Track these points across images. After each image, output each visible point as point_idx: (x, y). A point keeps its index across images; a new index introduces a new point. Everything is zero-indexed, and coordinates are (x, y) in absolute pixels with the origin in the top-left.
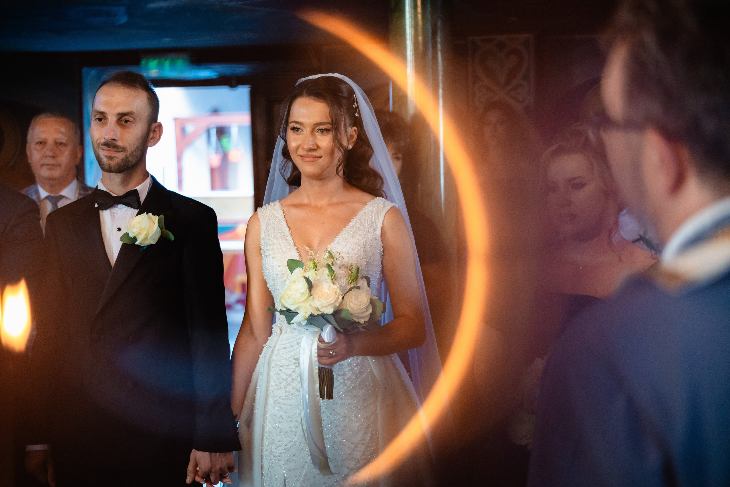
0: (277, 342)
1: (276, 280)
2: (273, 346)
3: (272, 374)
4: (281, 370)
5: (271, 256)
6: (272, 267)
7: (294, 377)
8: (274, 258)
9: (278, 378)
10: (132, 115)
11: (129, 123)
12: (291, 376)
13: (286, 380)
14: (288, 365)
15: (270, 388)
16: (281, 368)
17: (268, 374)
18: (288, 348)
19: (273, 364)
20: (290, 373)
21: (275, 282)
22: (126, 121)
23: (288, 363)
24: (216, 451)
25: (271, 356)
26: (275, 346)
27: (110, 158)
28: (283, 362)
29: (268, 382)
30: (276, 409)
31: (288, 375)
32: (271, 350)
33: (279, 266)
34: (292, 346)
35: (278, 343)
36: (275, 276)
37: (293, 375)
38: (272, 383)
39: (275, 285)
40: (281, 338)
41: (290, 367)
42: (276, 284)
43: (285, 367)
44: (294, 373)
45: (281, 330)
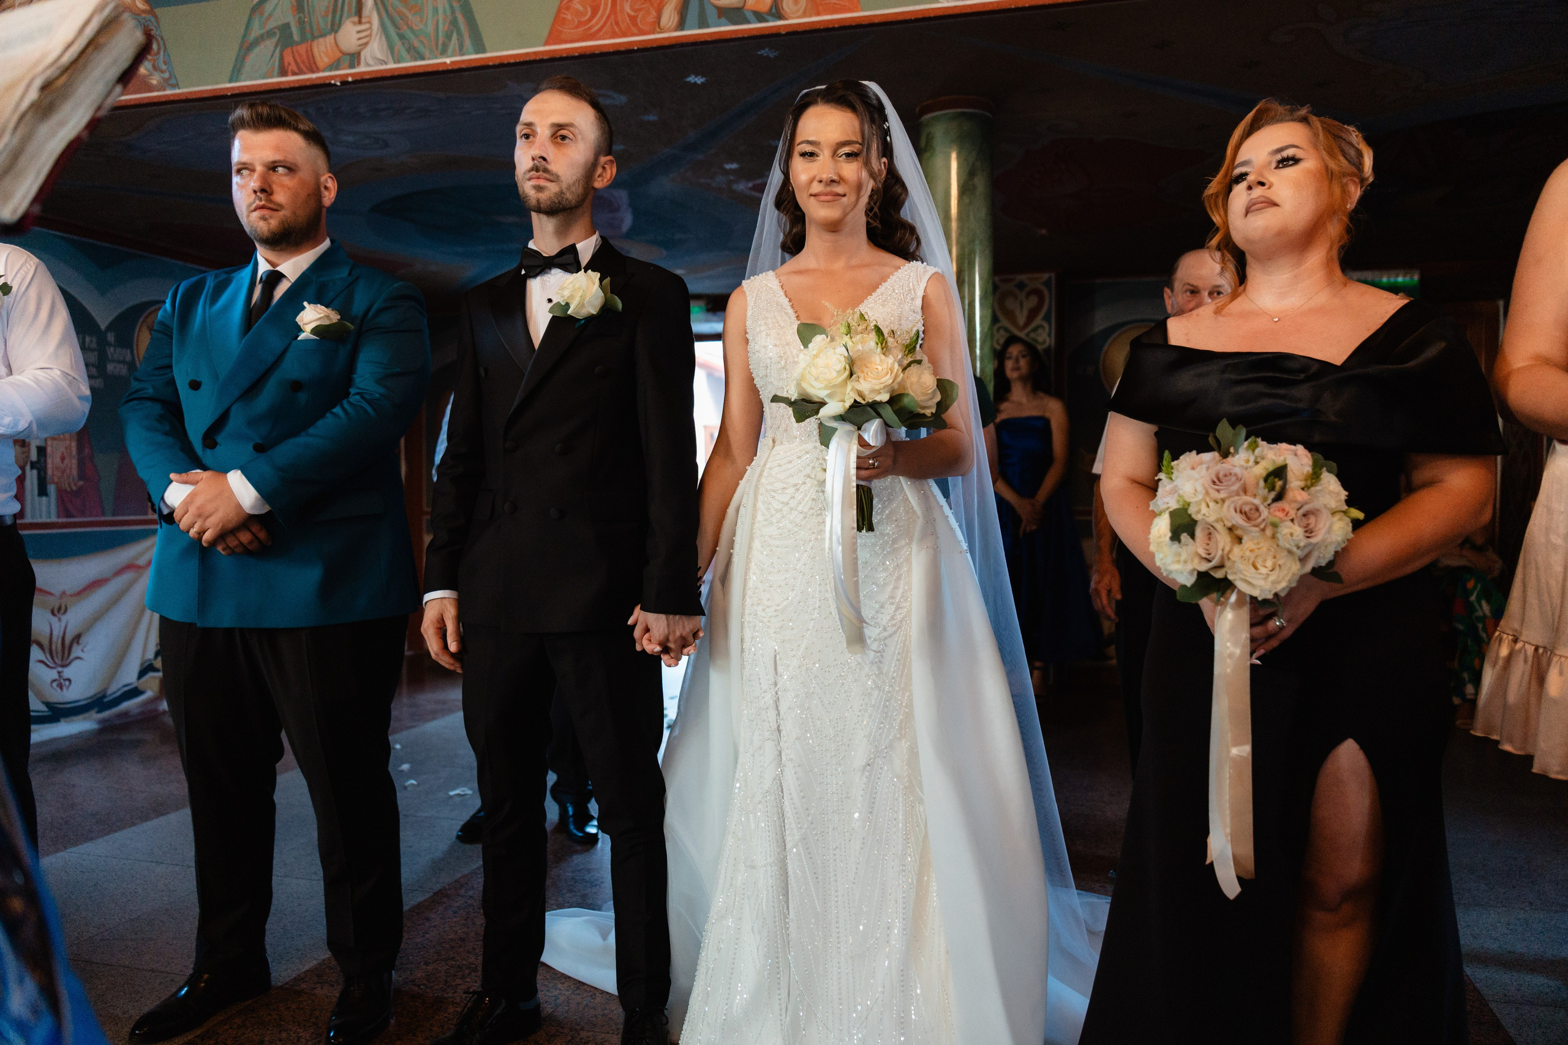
0: (768, 458)
1: (769, 367)
2: (762, 464)
3: (760, 504)
4: (773, 497)
5: (764, 334)
6: (765, 347)
7: (792, 506)
8: (768, 335)
9: (769, 509)
10: (571, 129)
11: (567, 141)
12: (788, 504)
13: (781, 510)
14: (784, 488)
15: (757, 525)
16: (773, 494)
17: (755, 505)
18: (785, 464)
19: (762, 490)
20: (786, 500)
21: (768, 371)
22: (564, 138)
23: (785, 485)
24: (675, 613)
25: (758, 481)
26: (765, 464)
27: (539, 189)
28: (776, 485)
29: (754, 517)
30: (765, 553)
31: (783, 503)
32: (759, 469)
33: (775, 345)
34: (790, 462)
35: (770, 460)
36: (768, 361)
37: (790, 502)
38: (760, 517)
39: (767, 376)
40: (773, 453)
41: (786, 491)
42: (768, 374)
43: (779, 492)
44: (792, 500)
45: (774, 441)
